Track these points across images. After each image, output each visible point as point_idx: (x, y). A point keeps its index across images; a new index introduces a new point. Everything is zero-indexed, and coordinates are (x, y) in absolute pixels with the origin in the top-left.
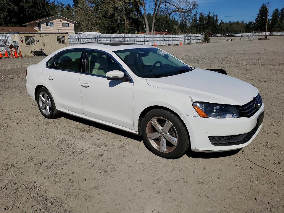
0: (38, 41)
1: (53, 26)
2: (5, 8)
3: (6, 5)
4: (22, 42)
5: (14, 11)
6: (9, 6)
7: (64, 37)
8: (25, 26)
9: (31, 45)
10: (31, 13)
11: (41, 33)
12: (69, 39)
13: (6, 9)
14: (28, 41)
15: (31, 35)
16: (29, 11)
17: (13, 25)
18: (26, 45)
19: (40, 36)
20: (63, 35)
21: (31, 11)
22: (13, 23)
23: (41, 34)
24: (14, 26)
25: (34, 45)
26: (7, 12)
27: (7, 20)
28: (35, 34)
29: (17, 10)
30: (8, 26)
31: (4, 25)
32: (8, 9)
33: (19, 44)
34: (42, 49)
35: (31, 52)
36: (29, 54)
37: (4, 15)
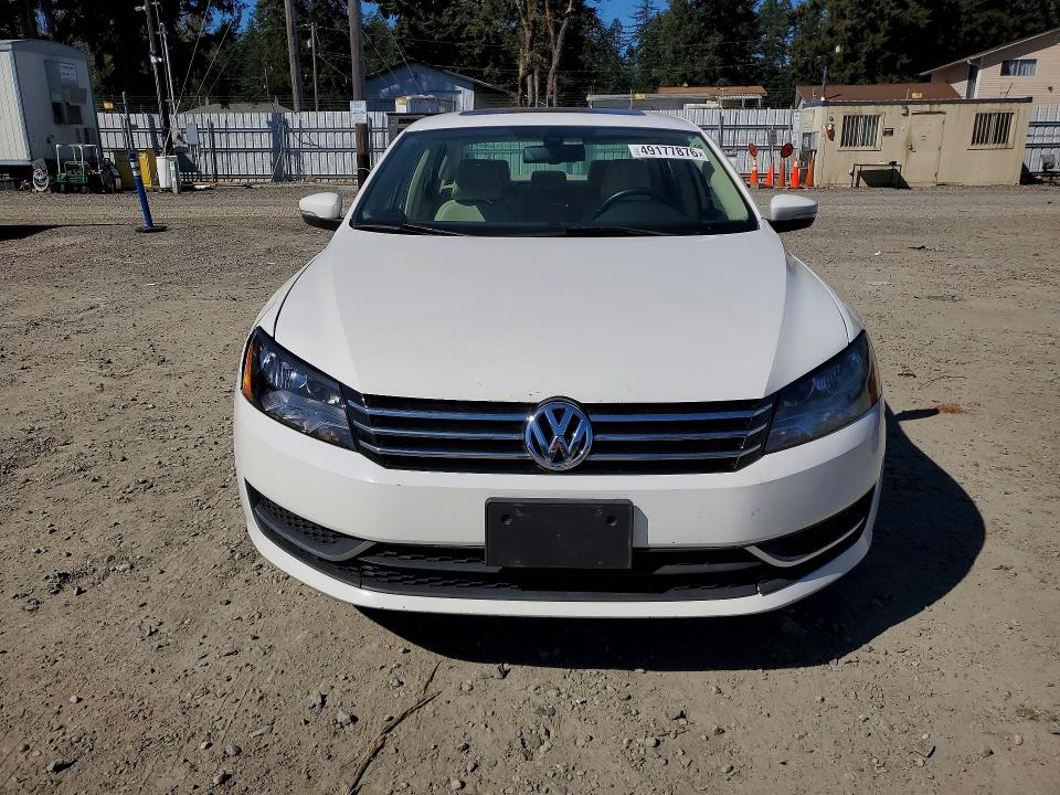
0: (889, 132)
1: (1033, 73)
2: (883, 19)
3: (892, 9)
4: (831, 134)
5: (913, 27)
6: (898, 11)
7: (1008, 116)
8: (927, 79)
9: (860, 148)
10: (979, 28)
11: (911, 103)
12: (1035, 125)
13: (887, 23)
14: (853, 133)
15: (869, 110)
16: (970, 20)
17: (895, 78)
18: (842, 145)
19: (904, 111)
20: (1005, 108)
21: (980, 21)
22: (895, 72)
23: (910, 107)
24: (898, 83)
25: (872, 148)
26: (888, 33)
27: (878, 61)
28: (888, 107)
29: (923, 23)
30: (875, 83)
31: (862, 80)
32: (895, 21)
33: (820, 142)
34: (894, 163)
35: (852, 174)
36: (845, 180)
37: (873, 45)
